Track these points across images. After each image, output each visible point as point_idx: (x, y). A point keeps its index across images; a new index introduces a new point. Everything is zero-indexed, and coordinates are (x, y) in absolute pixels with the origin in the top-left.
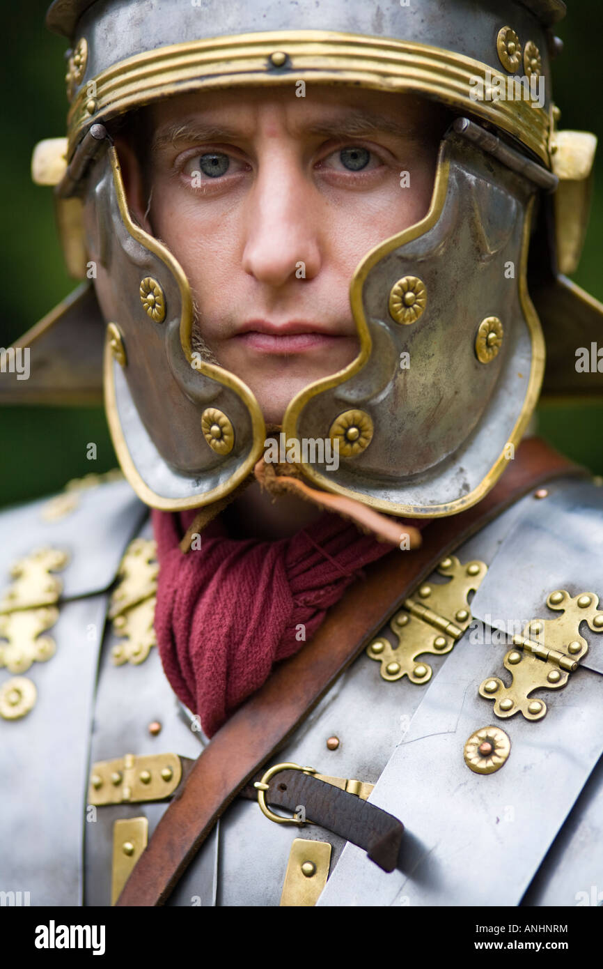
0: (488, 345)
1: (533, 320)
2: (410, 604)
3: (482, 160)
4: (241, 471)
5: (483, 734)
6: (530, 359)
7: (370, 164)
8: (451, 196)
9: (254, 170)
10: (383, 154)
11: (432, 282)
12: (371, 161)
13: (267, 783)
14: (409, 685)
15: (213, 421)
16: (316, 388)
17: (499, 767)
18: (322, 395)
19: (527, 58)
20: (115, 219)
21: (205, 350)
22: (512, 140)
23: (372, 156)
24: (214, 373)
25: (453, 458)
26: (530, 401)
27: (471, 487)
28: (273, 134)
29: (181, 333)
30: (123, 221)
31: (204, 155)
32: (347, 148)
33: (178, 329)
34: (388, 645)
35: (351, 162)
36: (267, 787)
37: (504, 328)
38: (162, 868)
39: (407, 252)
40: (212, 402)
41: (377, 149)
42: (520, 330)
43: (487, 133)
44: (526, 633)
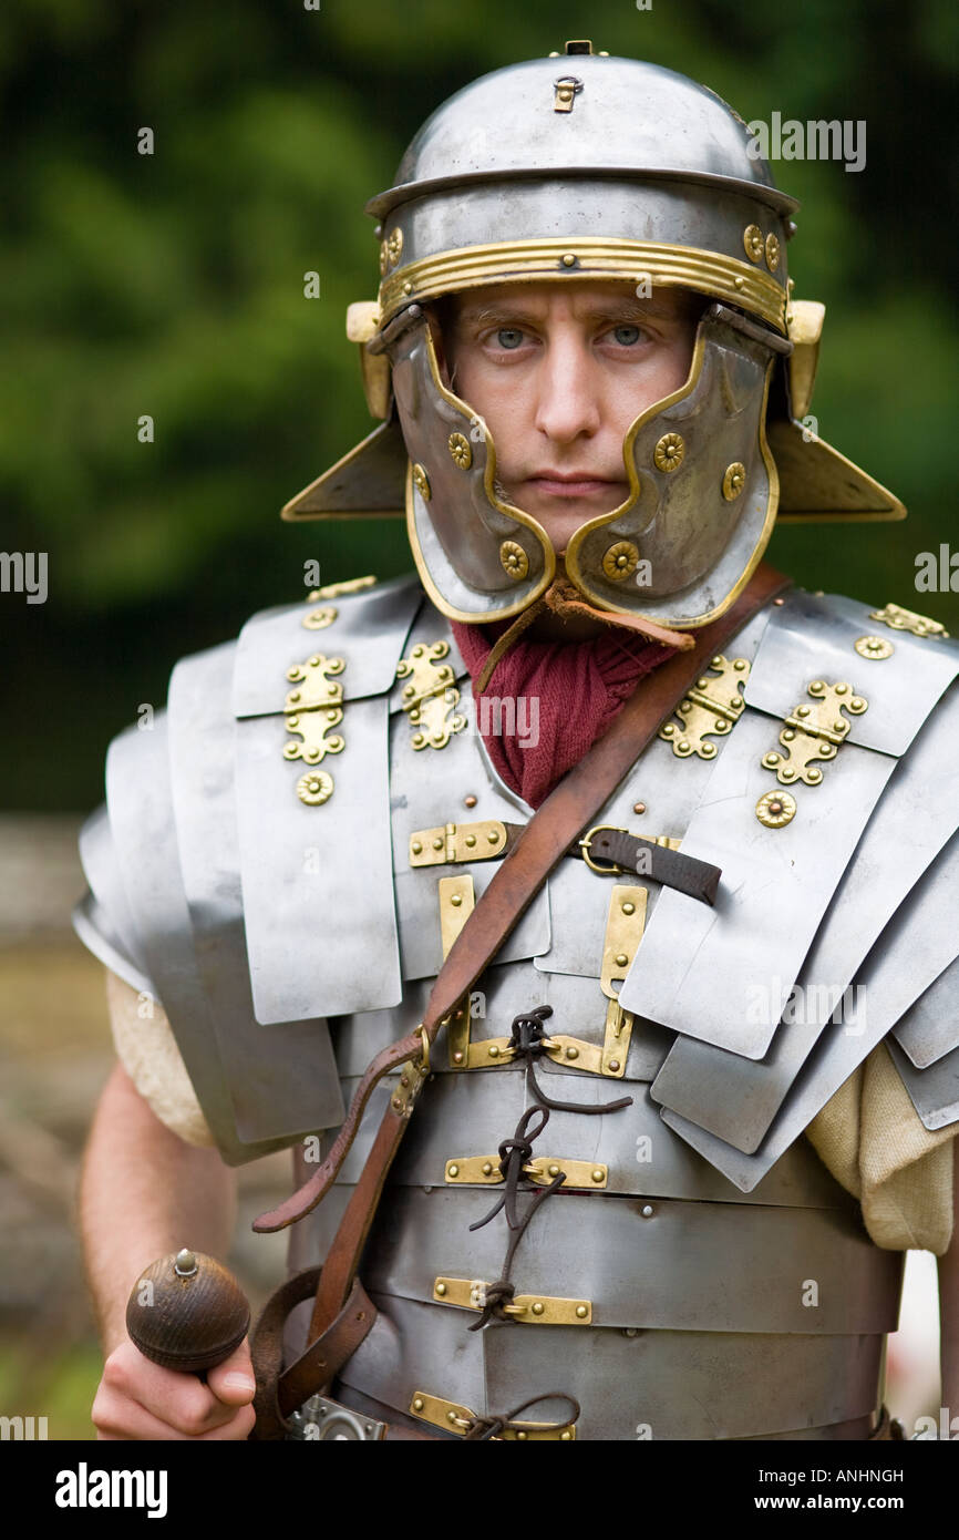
0: (733, 486)
1: (770, 462)
2: (692, 694)
3: (730, 335)
4: (534, 593)
5: (771, 797)
6: (767, 496)
7: (639, 341)
8: (706, 368)
9: (545, 344)
10: (651, 332)
11: (689, 436)
12: (641, 337)
13: (590, 840)
14: (699, 760)
15: (510, 552)
16: (594, 523)
17: (788, 822)
18: (598, 529)
19: (768, 249)
20: (428, 383)
21: (503, 492)
22: (755, 318)
23: (641, 333)
24: (512, 513)
25: (702, 580)
26: (766, 532)
27: (716, 603)
28: (563, 319)
29: (485, 480)
30: (435, 384)
31: (503, 330)
32: (621, 327)
33: (483, 475)
34: (676, 728)
35: (624, 338)
36: (590, 844)
37: (746, 472)
38: (502, 912)
39: (670, 414)
40: (510, 537)
41: (646, 328)
42: (760, 471)
43: (736, 315)
44: (795, 715)
